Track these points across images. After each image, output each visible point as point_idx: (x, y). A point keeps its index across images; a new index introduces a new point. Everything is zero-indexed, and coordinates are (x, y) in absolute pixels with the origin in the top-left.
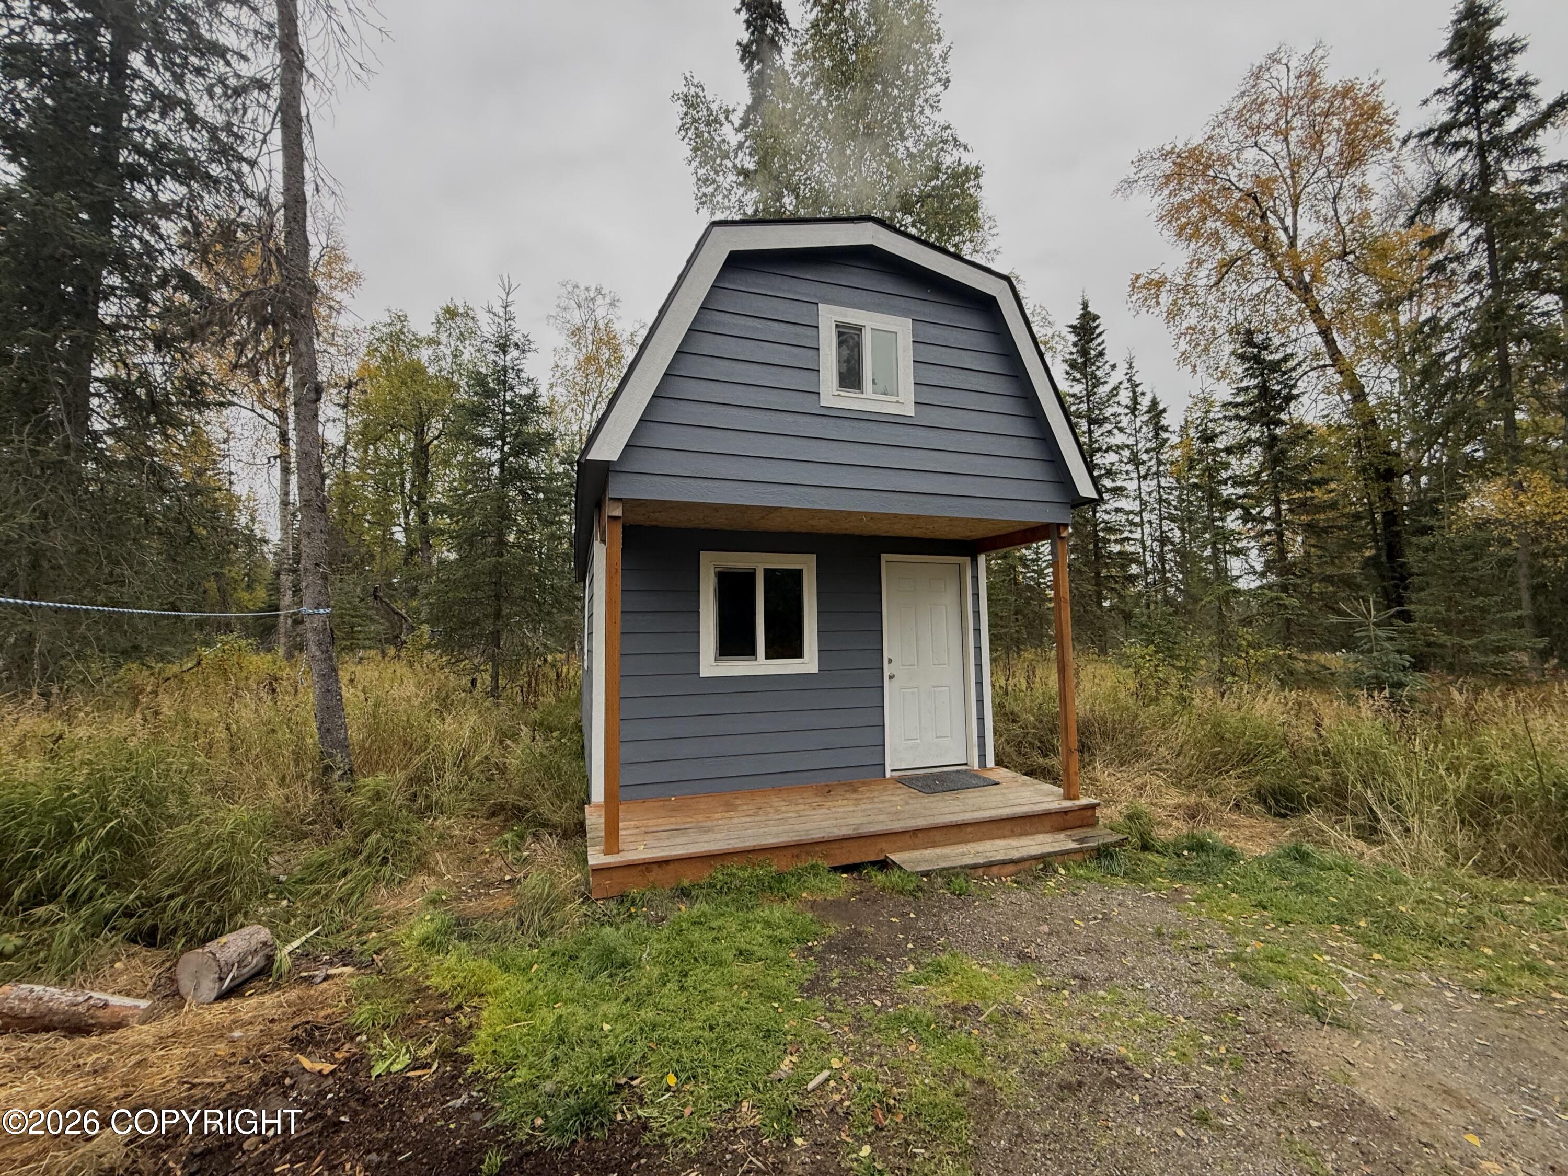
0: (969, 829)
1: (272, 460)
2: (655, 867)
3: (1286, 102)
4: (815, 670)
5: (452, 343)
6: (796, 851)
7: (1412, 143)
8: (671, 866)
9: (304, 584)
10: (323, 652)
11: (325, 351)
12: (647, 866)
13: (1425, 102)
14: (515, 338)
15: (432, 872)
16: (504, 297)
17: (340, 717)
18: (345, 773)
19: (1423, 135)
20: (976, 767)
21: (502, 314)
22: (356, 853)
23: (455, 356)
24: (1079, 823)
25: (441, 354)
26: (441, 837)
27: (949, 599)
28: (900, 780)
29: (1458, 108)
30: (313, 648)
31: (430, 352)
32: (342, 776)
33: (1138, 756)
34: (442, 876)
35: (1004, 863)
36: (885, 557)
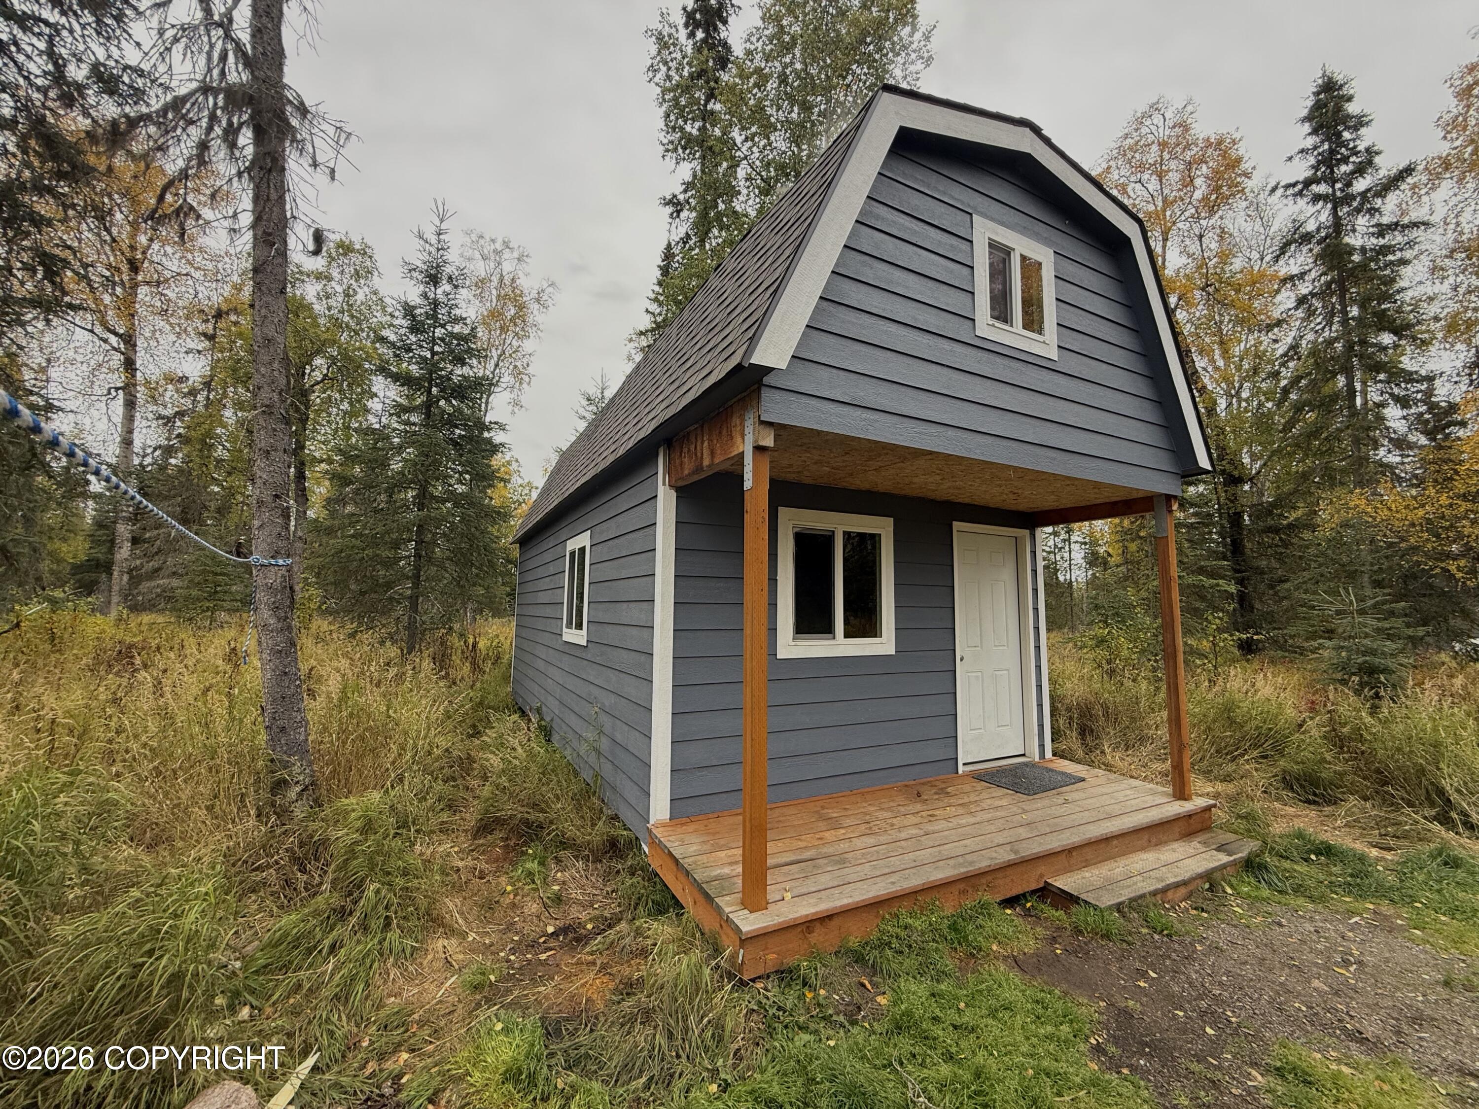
0: (1115, 842)
1: (112, 391)
2: (818, 925)
3: (1163, 145)
4: (892, 651)
5: (345, 281)
6: (962, 886)
7: (1280, 192)
8: (835, 922)
9: (256, 523)
10: (279, 620)
11: (187, 275)
12: (809, 925)
13: (1290, 159)
14: (448, 270)
15: (451, 931)
16: (438, 223)
17: (299, 710)
18: (306, 789)
19: (1287, 187)
20: (1037, 759)
21: (434, 241)
22: (343, 914)
23: (348, 295)
24: (1200, 826)
25: (330, 291)
26: (444, 872)
27: (1007, 575)
28: (979, 777)
29: (1316, 168)
30: (266, 614)
31: (319, 287)
32: (300, 794)
33: (1142, 740)
34: (463, 935)
35: (1177, 885)
36: (956, 525)
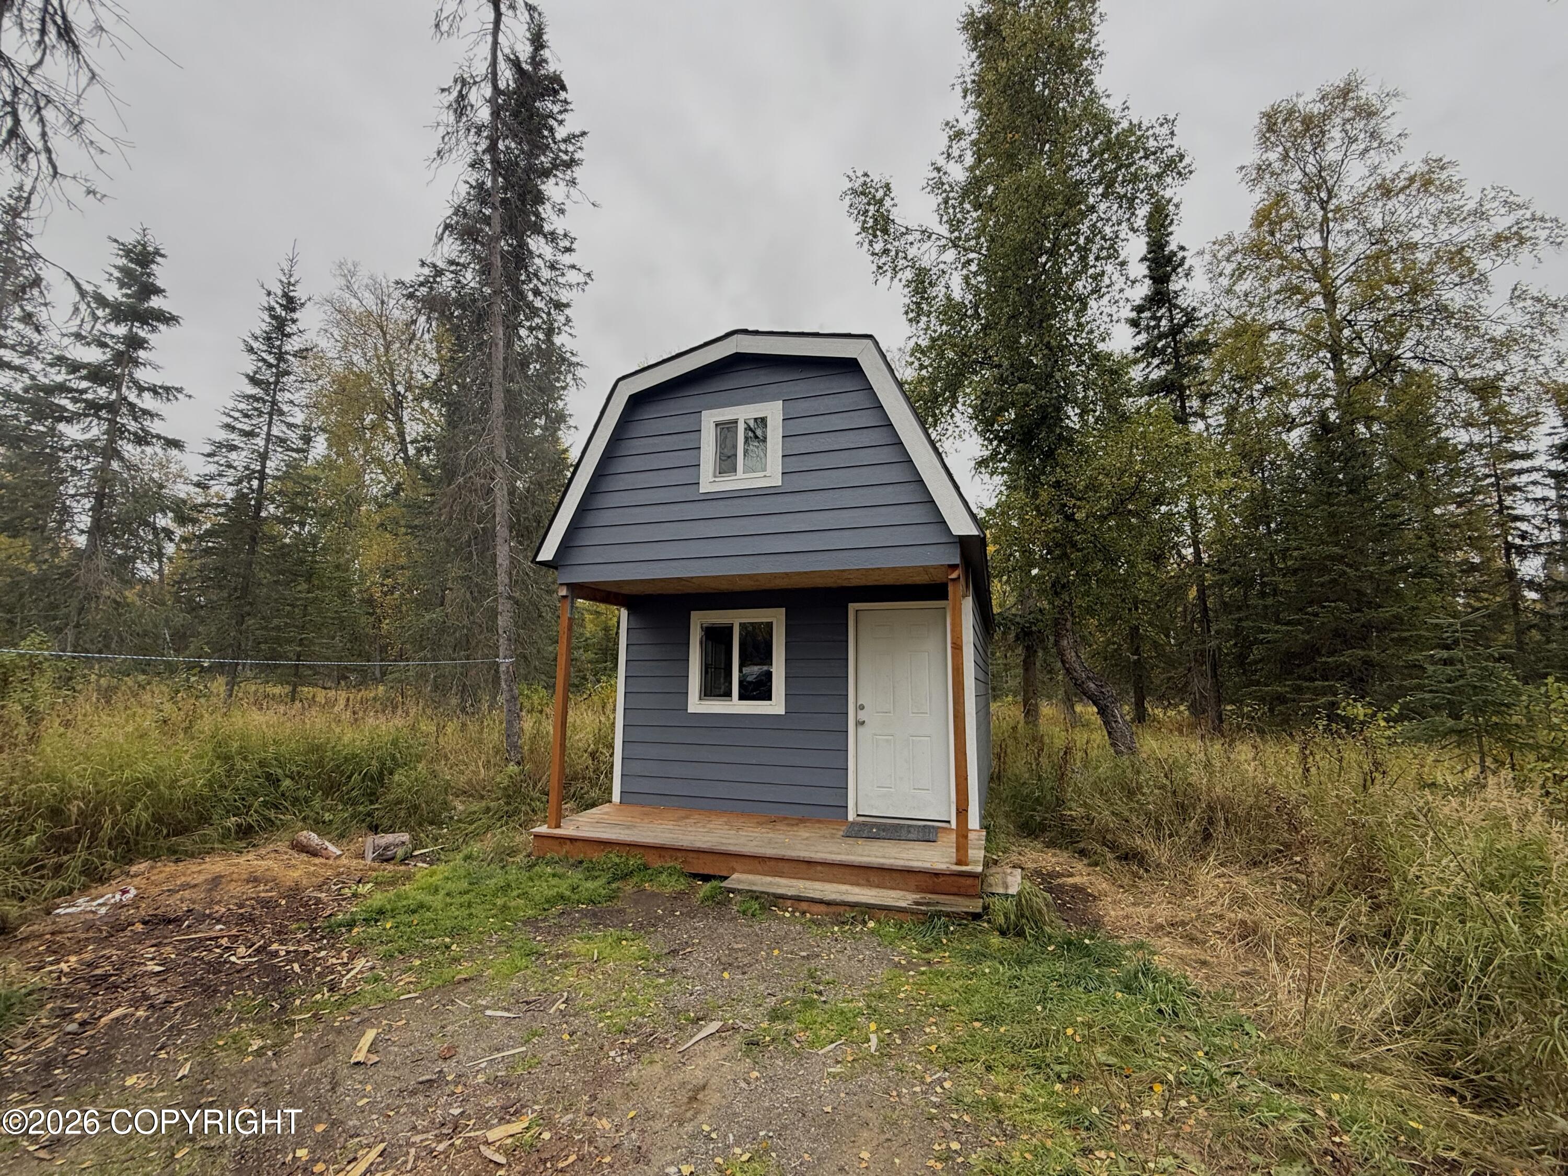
4: (777, 712)
10: (507, 686)
24: (955, 890)
27: (932, 646)
30: (503, 683)
36: (852, 607)
